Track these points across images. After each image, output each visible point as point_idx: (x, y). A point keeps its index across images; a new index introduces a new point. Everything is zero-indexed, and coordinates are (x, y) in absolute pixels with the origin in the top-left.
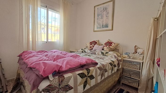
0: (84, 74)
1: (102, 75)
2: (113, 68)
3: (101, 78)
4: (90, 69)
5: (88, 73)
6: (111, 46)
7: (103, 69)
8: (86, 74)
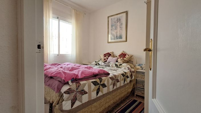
0: (97, 82)
1: (114, 85)
2: (125, 79)
3: (113, 87)
4: (103, 78)
5: (101, 82)
6: (125, 57)
7: (115, 79)
8: (99, 82)
